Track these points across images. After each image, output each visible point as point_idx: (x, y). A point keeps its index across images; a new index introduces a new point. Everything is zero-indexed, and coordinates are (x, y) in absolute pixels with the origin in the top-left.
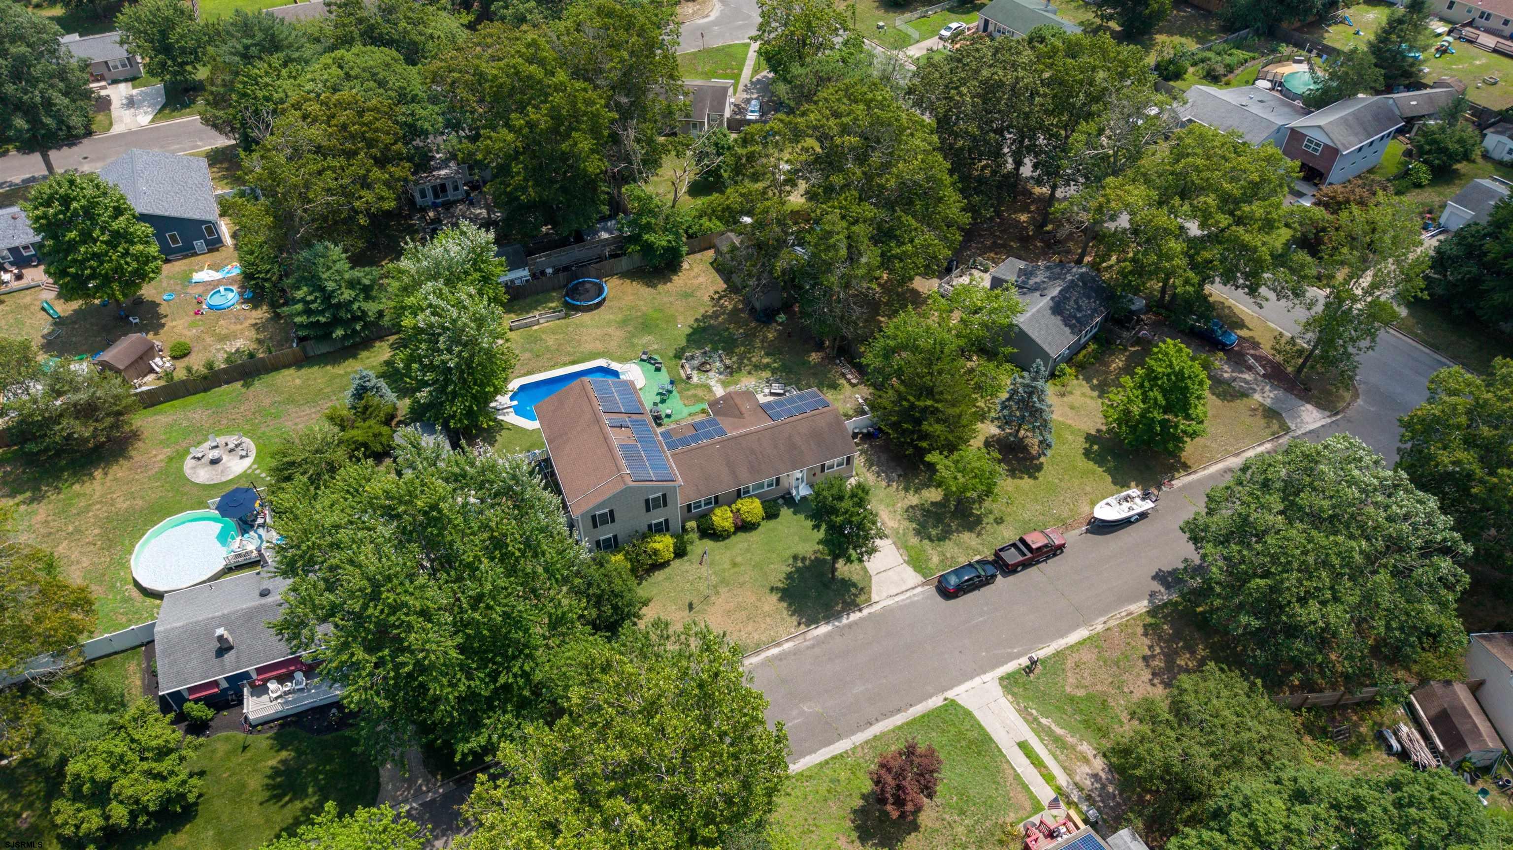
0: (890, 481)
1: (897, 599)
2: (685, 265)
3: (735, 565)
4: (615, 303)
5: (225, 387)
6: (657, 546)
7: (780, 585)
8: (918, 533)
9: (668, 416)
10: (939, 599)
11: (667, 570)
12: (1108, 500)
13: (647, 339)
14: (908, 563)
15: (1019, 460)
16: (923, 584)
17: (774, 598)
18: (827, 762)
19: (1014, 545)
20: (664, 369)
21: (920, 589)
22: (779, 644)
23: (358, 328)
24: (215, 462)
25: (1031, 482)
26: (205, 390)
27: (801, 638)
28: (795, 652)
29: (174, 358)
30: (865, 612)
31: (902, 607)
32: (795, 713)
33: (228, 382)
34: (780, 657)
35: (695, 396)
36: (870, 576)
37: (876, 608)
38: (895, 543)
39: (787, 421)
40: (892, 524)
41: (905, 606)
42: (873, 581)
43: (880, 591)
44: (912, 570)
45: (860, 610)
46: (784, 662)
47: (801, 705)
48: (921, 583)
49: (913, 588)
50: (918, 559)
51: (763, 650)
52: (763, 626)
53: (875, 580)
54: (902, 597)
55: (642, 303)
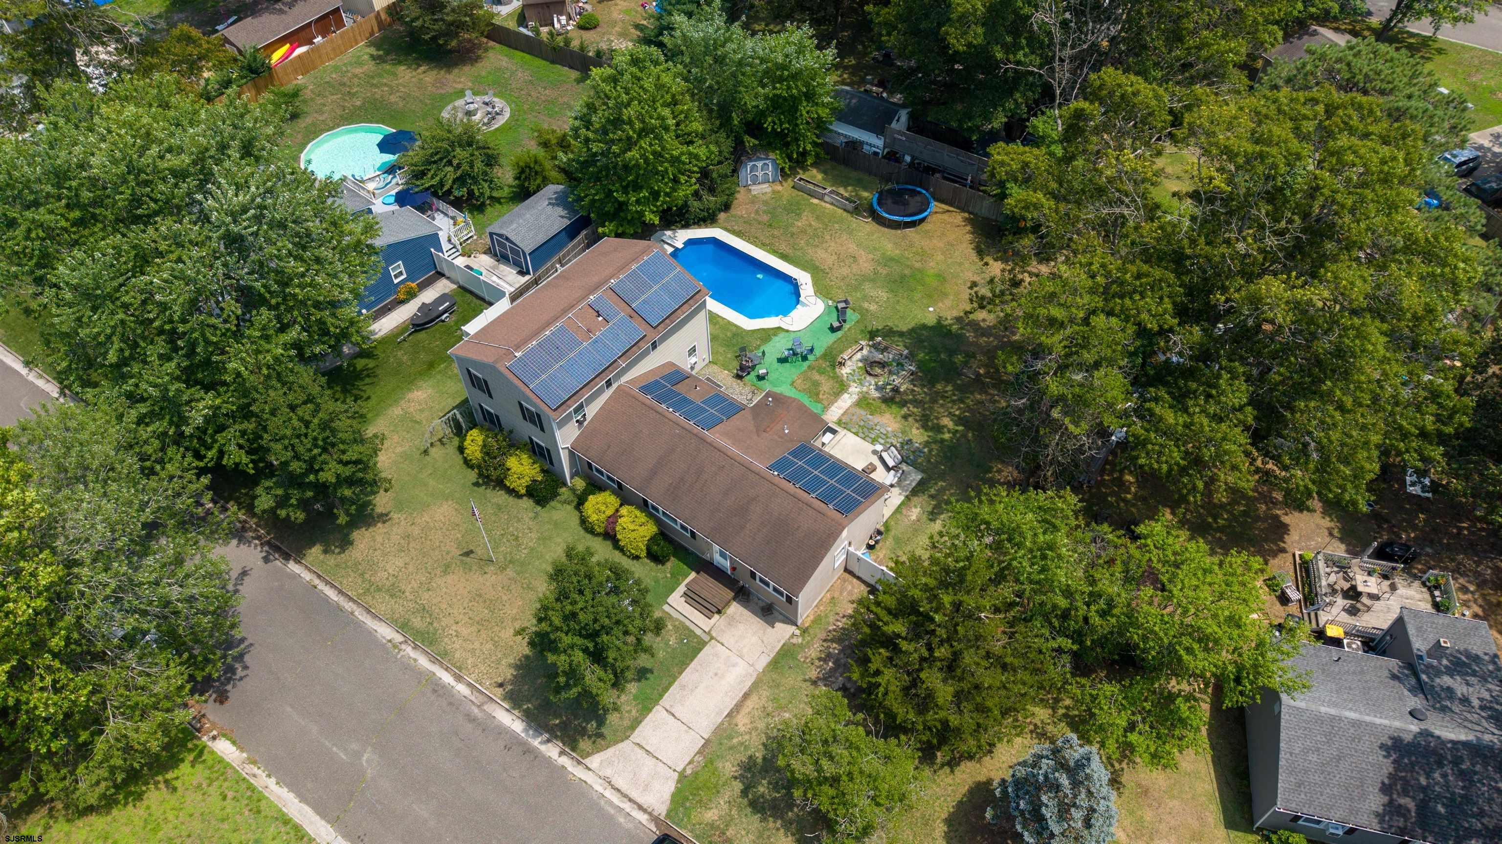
1: (609, 794)
5: (565, 69)
6: (515, 465)
8: (749, 766)
11: (507, 499)
14: (682, 776)
16: (655, 819)
18: (287, 821)
21: (643, 818)
22: (459, 678)
24: (469, 113)
28: (453, 702)
29: (580, 25)
30: (564, 761)
31: (594, 806)
32: (355, 746)
33: (571, 67)
34: (439, 689)
35: (816, 384)
36: (627, 738)
37: (579, 772)
38: (707, 742)
39: (777, 480)
40: (742, 721)
41: (601, 809)
42: (621, 745)
43: (611, 763)
44: (673, 789)
45: (562, 753)
46: (433, 698)
47: (369, 749)
48: (656, 813)
49: (640, 808)
50: (698, 789)
51: (441, 664)
52: (477, 645)
53: (625, 746)
54: (615, 799)
55: (940, 257)
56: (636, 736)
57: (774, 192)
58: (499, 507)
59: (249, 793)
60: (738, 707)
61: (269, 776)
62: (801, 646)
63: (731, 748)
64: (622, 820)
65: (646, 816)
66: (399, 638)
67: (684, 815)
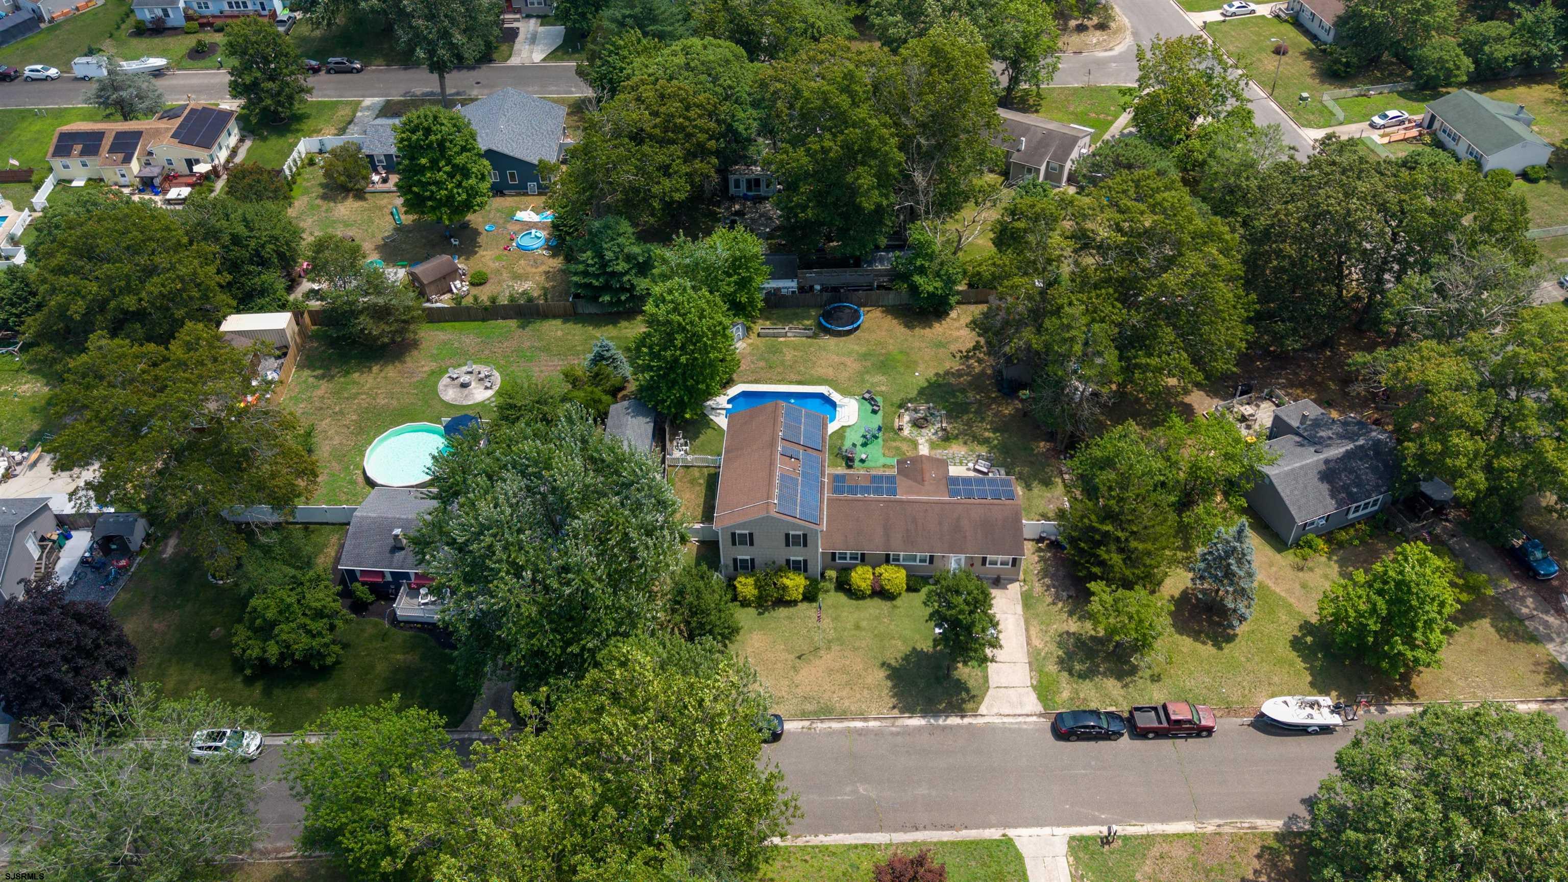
0: (1057, 597)
1: (1006, 720)
2: (953, 314)
3: (857, 627)
4: (866, 335)
5: (500, 322)
6: (787, 582)
7: (893, 663)
8: (1061, 661)
9: (862, 461)
10: (1049, 735)
11: (792, 610)
12: (1288, 699)
13: (879, 378)
14: (1034, 688)
15: (1211, 623)
16: (1040, 715)
17: (881, 674)
19: (1155, 709)
20: (880, 413)
21: (1034, 719)
22: (866, 719)
23: (623, 298)
24: (464, 386)
25: (1214, 650)
26: (484, 320)
27: (888, 723)
28: (878, 733)
29: (472, 284)
30: (966, 721)
31: (1005, 730)
32: (848, 789)
33: (504, 318)
34: (860, 732)
35: (898, 448)
36: (988, 688)
37: (979, 721)
38: (1030, 663)
39: (964, 501)
40: (1037, 643)
41: (1010, 729)
42: (989, 693)
43: (992, 705)
44: (1035, 696)
45: (961, 718)
46: (862, 739)
47: (858, 784)
48: (1039, 713)
49: (1028, 715)
50: (1047, 687)
51: (847, 720)
52: (858, 696)
53: (992, 692)
54: (1011, 720)
55: (891, 341)
56: (992, 685)
57: (750, 345)
58: (789, 617)
59: (817, 851)
60: (1028, 638)
61: (817, 836)
62: (1030, 590)
63: (1044, 659)
64: (1025, 727)
65: (1035, 717)
66: (806, 724)
67: (1053, 703)
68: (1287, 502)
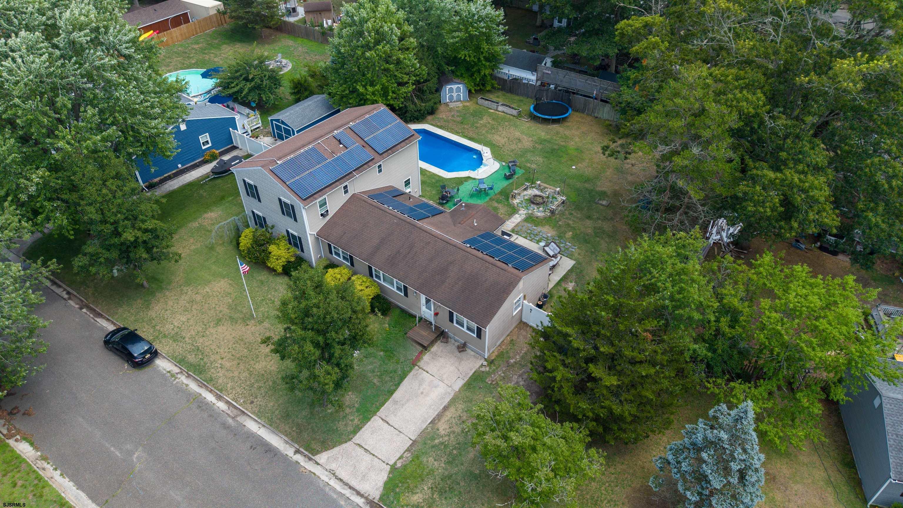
1: (333, 483)
13: (538, 159)
14: (393, 468)
20: (511, 181)
22: (219, 398)
27: (236, 413)
28: (213, 415)
30: (298, 458)
31: (320, 492)
32: (129, 447)
34: (202, 404)
35: (496, 209)
36: (350, 440)
37: (309, 466)
38: (414, 442)
39: (469, 250)
40: (443, 427)
41: (325, 495)
42: (344, 446)
43: (336, 459)
44: (385, 478)
45: (297, 452)
46: (197, 411)
47: (140, 449)
48: (371, 498)
49: (358, 493)
50: (406, 478)
51: (207, 388)
52: (236, 374)
53: (348, 446)
54: (338, 486)
56: (357, 439)
58: (262, 282)
59: (36, 482)
60: (439, 416)
61: (55, 469)
62: (488, 373)
63: (433, 447)
64: (342, 503)
65: (363, 500)
66: (176, 370)
67: (395, 498)
68: (890, 442)
